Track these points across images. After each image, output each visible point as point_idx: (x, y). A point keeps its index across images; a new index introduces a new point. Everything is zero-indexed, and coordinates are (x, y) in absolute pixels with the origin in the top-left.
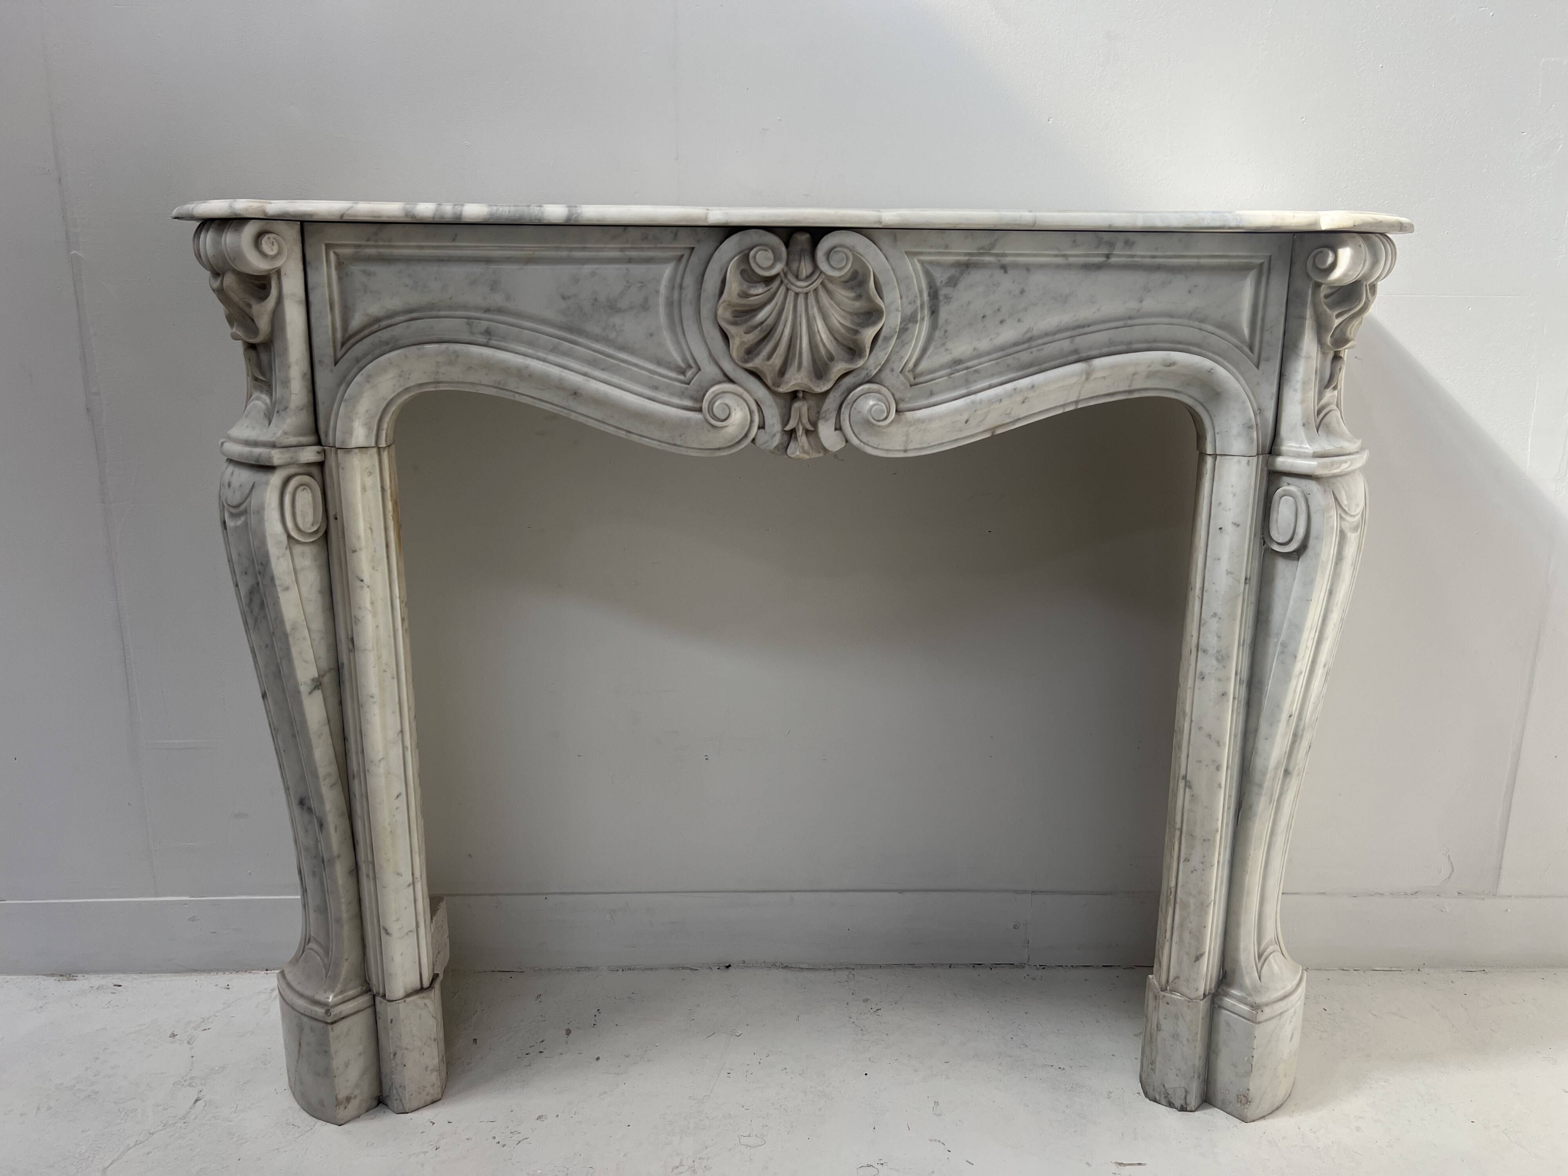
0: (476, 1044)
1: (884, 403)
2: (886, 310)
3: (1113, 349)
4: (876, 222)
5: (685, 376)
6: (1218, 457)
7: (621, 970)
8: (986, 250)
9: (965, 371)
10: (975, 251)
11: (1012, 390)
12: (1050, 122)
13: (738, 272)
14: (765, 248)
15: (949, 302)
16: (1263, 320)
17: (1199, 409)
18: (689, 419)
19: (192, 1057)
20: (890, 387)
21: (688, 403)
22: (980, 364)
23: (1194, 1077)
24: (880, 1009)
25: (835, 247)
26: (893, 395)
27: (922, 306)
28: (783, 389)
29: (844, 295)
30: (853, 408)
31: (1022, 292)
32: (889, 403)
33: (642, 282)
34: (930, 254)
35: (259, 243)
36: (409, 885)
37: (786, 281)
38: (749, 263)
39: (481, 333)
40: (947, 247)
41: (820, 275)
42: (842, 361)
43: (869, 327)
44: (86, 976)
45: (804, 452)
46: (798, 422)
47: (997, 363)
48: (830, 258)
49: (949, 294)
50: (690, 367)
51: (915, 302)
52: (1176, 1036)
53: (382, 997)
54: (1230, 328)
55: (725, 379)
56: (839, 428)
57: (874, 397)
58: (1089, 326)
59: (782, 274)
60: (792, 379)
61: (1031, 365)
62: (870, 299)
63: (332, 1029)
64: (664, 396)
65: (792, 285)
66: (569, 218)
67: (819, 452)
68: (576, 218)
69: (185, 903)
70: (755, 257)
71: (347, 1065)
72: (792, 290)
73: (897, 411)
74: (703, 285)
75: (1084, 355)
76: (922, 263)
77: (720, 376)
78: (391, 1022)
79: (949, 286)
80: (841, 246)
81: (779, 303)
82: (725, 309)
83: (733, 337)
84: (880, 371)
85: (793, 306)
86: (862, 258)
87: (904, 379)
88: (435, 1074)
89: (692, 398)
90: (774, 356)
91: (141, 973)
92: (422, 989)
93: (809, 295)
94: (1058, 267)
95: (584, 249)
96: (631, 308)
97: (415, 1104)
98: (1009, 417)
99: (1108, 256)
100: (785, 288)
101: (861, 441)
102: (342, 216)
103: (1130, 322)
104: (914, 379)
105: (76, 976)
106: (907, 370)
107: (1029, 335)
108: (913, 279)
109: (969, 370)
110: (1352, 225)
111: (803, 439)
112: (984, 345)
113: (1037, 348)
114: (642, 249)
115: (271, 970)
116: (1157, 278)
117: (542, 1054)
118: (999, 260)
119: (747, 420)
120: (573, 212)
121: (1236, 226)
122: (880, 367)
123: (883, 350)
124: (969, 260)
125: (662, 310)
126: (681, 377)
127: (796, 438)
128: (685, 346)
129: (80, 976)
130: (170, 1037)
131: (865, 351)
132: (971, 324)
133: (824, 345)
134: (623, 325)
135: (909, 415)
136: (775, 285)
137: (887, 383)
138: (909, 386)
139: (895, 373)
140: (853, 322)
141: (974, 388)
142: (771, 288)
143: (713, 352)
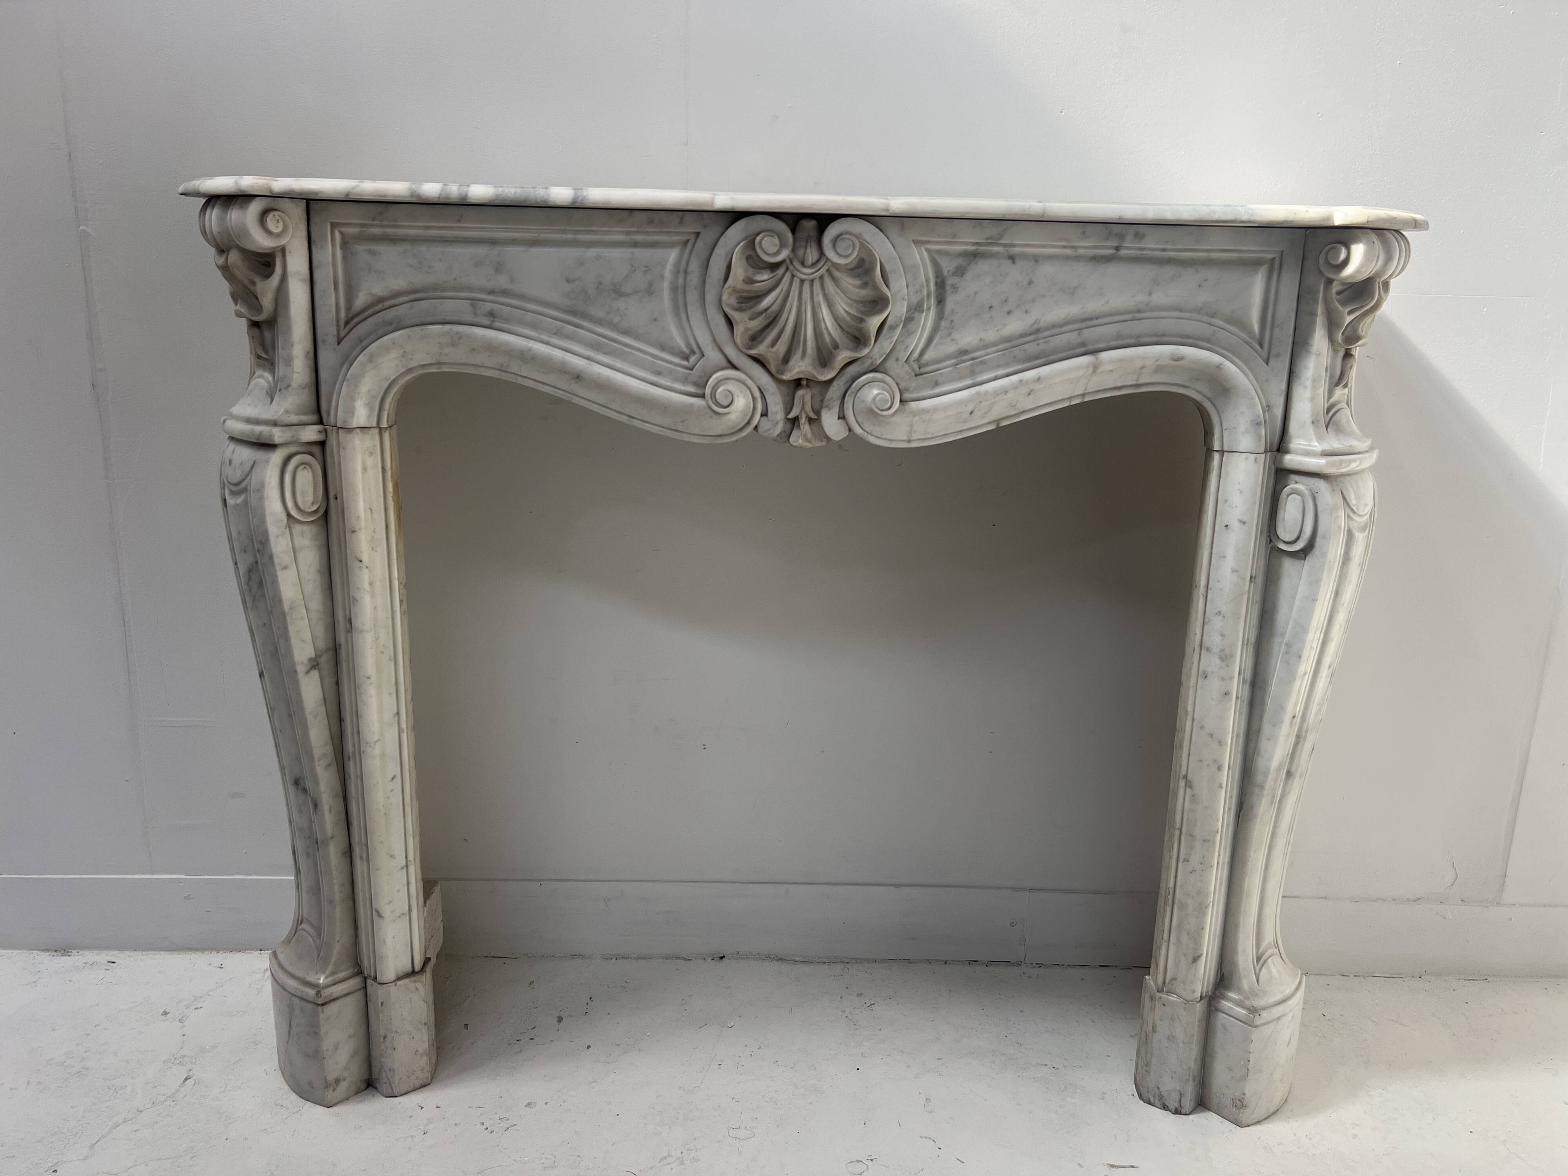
0: (467, 1029)
1: (888, 393)
2: (892, 298)
3: (1120, 342)
4: (883, 210)
5: (688, 362)
6: (1225, 453)
7: (614, 959)
8: (994, 240)
9: (971, 362)
10: (983, 241)
11: (1017, 381)
12: (1063, 114)
13: (744, 258)
14: (772, 234)
15: (956, 291)
16: (1273, 316)
17: (1207, 405)
18: (691, 405)
19: (183, 1035)
20: (894, 377)
21: (692, 389)
22: (986, 355)
23: (1188, 1080)
24: (874, 1004)
25: (841, 235)
26: (898, 384)
27: (929, 295)
28: (786, 376)
29: (850, 283)
30: (857, 397)
31: (1030, 283)
32: (893, 392)
33: (647, 267)
34: (937, 243)
35: (264, 220)
36: (402, 868)
37: (791, 268)
38: (754, 249)
39: (486, 315)
40: (954, 236)
41: (826, 262)
42: (846, 349)
43: (874, 316)
44: (81, 952)
45: (807, 440)
46: (801, 410)
47: (1003, 354)
48: (836, 245)
49: (956, 284)
50: (693, 352)
51: (921, 291)
52: (1171, 1038)
53: (373, 980)
54: (1240, 323)
55: (729, 365)
56: (842, 417)
57: (878, 386)
58: (1097, 319)
59: (788, 261)
60: (796, 367)
61: (1037, 357)
62: (876, 288)
63: (323, 1010)
64: (666, 381)
65: (797, 272)
66: (574, 201)
67: (822, 441)
68: (581, 200)
69: (180, 881)
70: (760, 243)
71: (336, 1048)
72: (798, 277)
73: (901, 401)
74: (708, 270)
75: (1091, 347)
76: (929, 251)
77: (724, 363)
78: (382, 1004)
79: (956, 276)
80: (848, 233)
81: (784, 290)
82: (730, 295)
83: (737, 323)
84: (885, 360)
85: (798, 293)
86: (869, 246)
87: (908, 369)
88: (425, 1058)
89: (695, 384)
90: (778, 343)
91: (135, 950)
92: (413, 973)
93: (815, 282)
94: (1067, 258)
95: (589, 232)
96: (636, 292)
97: (404, 1088)
98: (1015, 409)
99: (1117, 248)
100: (790, 275)
101: (865, 431)
102: (347, 194)
103: (1139, 315)
104: (919, 368)
105: (71, 952)
106: (913, 359)
107: (1035, 327)
108: (920, 269)
109: (975, 361)
110: (1366, 221)
111: (805, 427)
112: (990, 335)
113: (1044, 340)
114: (647, 233)
115: (265, 951)
116: (1168, 271)
117: (533, 1041)
118: (1007, 251)
119: (750, 407)
120: (579, 194)
121: (1248, 220)
122: (884, 356)
123: (888, 339)
124: (976, 249)
125: (666, 295)
126: (685, 363)
127: (799, 426)
128: (689, 332)
129: (74, 952)
130: (162, 1015)
131: (870, 339)
132: (977, 315)
133: (829, 333)
134: (627, 309)
135: (913, 405)
136: (781, 271)
137: (892, 373)
138: (914, 376)
139: (900, 363)
140: (858, 310)
141: (979, 379)
142: (776, 275)
143: (717, 338)
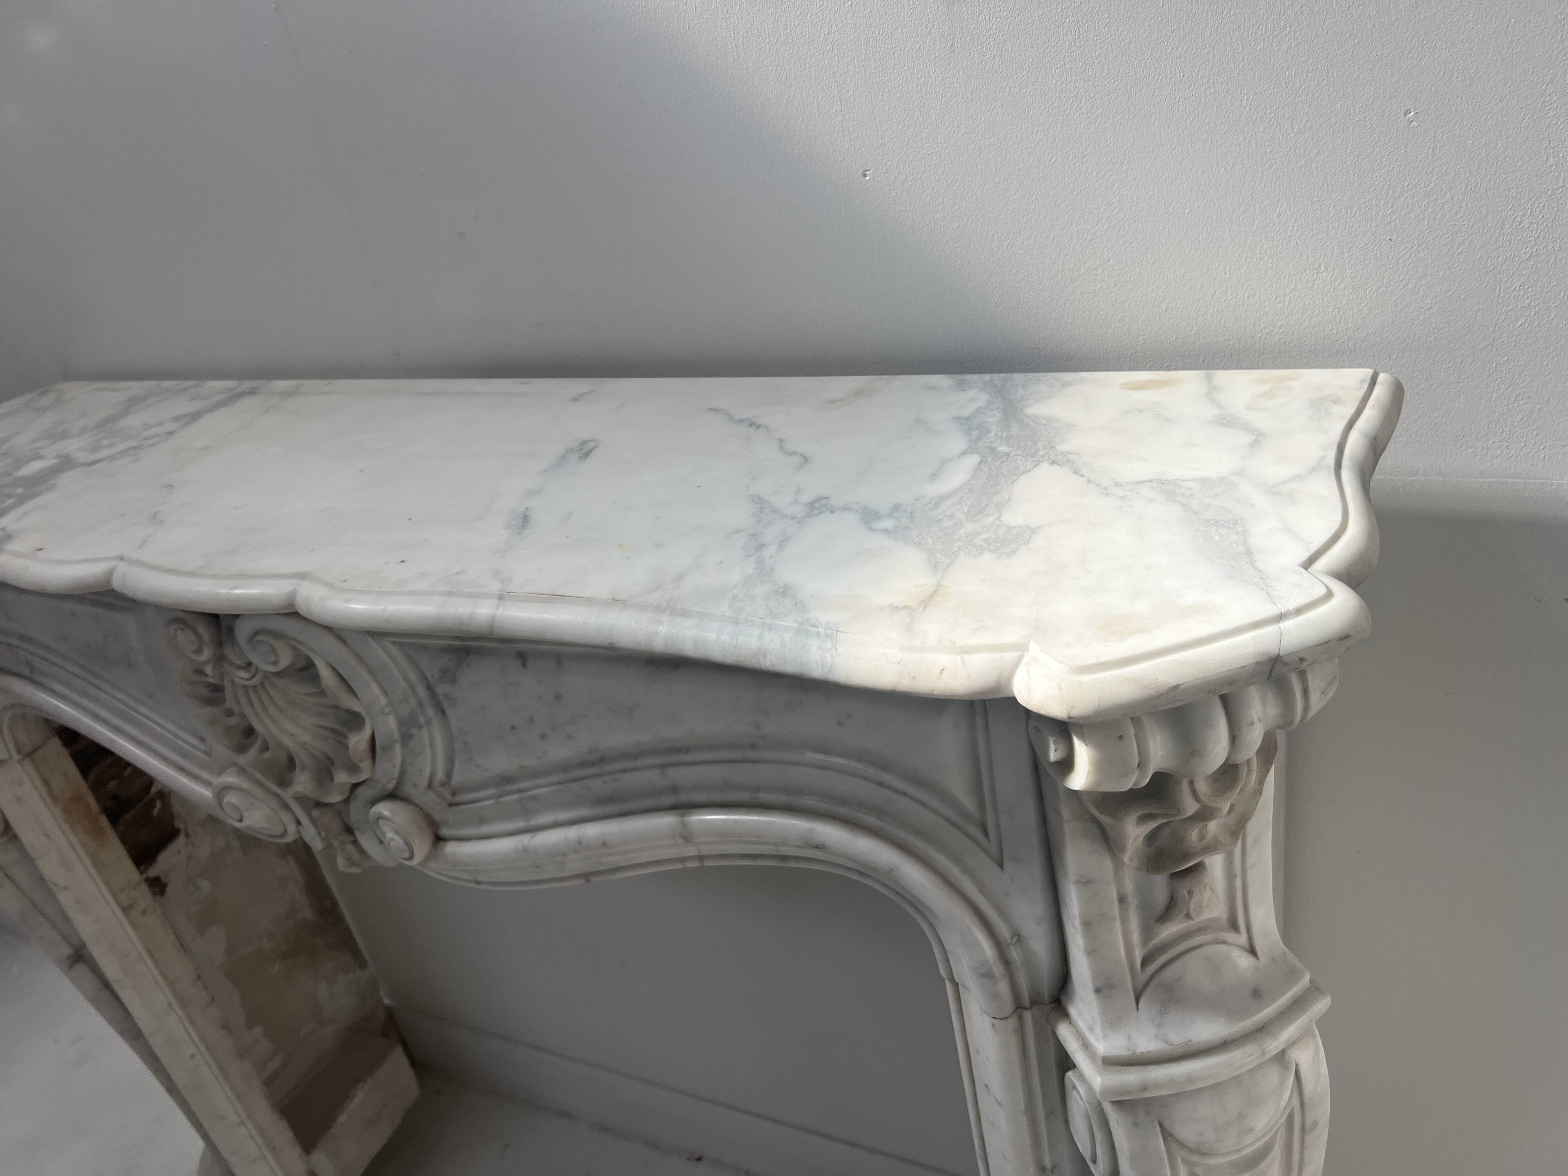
3: (729, 796)
4: (284, 608)
9: (517, 796)
12: (868, 178)
15: (455, 704)
16: (993, 790)
22: (536, 787)
25: (249, 637)
26: (428, 816)
27: (421, 702)
30: (379, 828)
31: (558, 697)
39: (25, 663)
41: (256, 667)
43: (355, 731)
47: (560, 791)
48: (256, 650)
51: (407, 700)
60: (296, 782)
61: (609, 799)
64: (193, 767)
65: (233, 676)
72: (238, 682)
73: (435, 840)
76: (397, 647)
79: (444, 683)
84: (399, 784)
85: (247, 700)
86: (301, 647)
87: (435, 797)
90: (271, 747)
93: (258, 690)
96: (120, 662)
104: (450, 796)
108: (392, 670)
109: (522, 795)
112: (529, 763)
118: (510, 647)
119: (276, 820)
122: (397, 781)
123: (388, 761)
124: (462, 644)
127: (336, 847)
132: (499, 736)
135: (449, 847)
137: (413, 798)
138: (447, 806)
139: (421, 788)
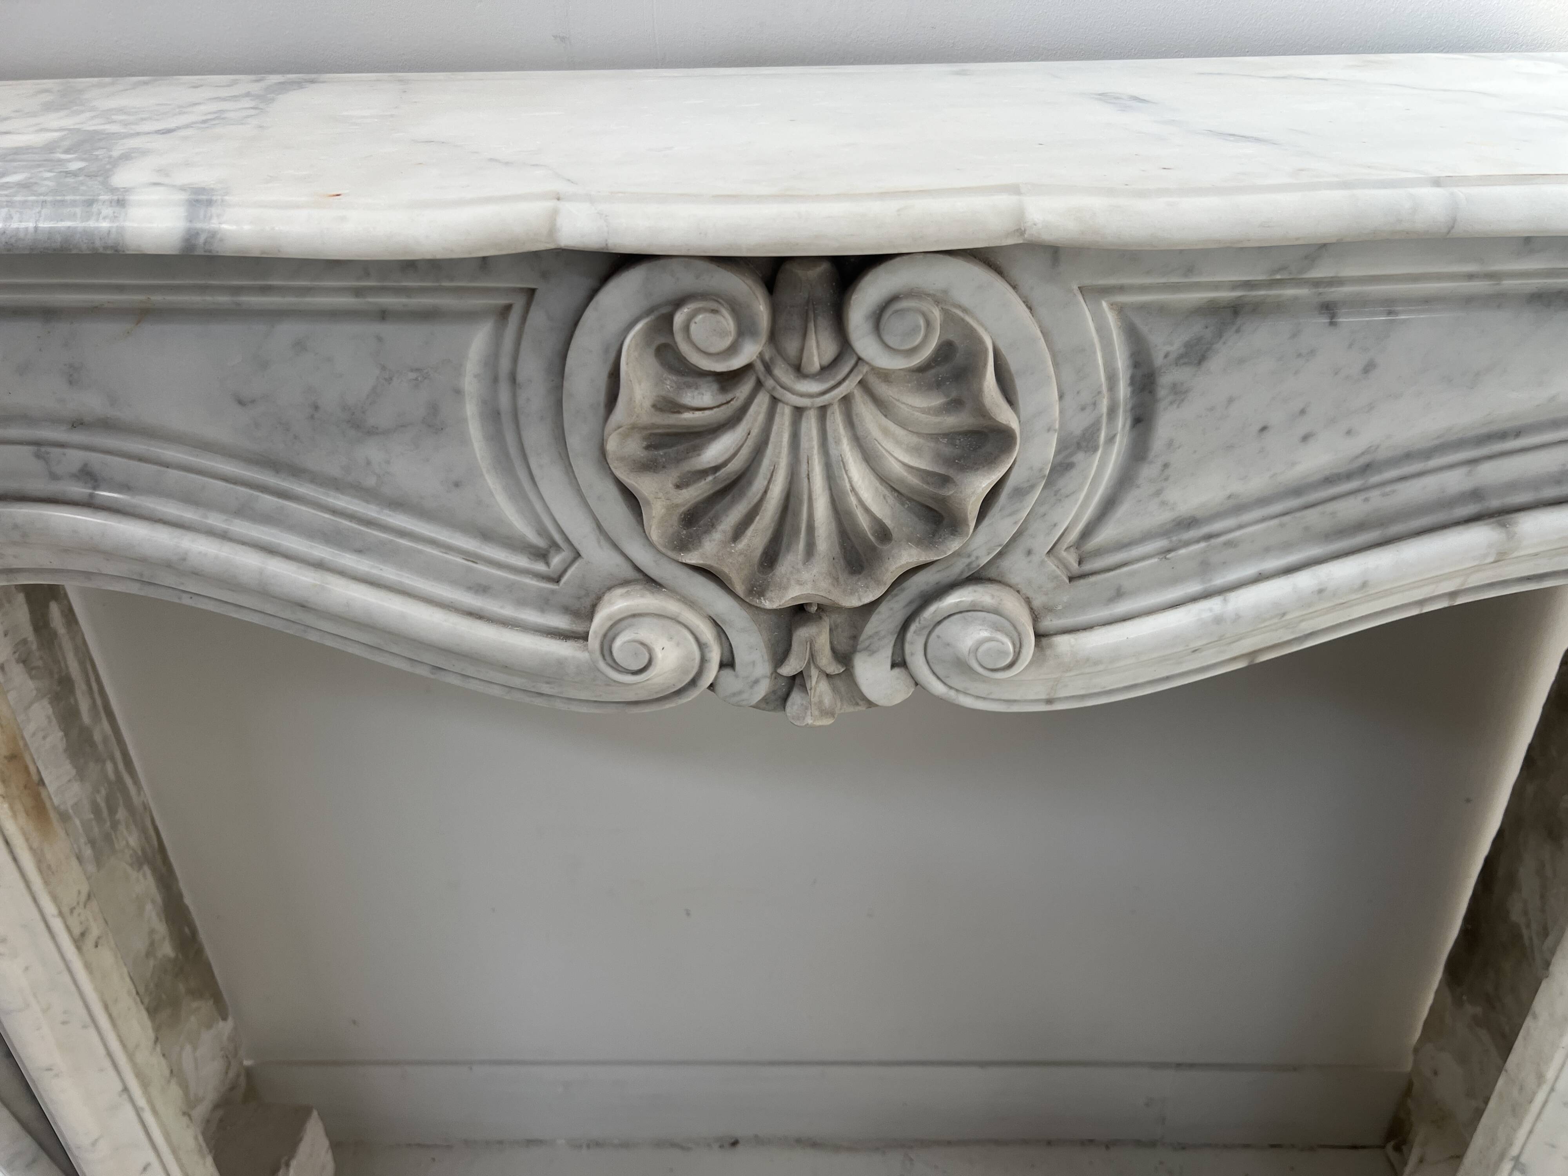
1: (1007, 635)
2: (1021, 430)
4: (1008, 235)
5: (548, 564)
8: (1290, 273)
9: (1203, 545)
10: (1256, 281)
11: (1313, 592)
13: (651, 351)
14: (714, 305)
15: (1183, 400)
18: (561, 663)
20: (1021, 587)
21: (560, 622)
22: (1240, 527)
25: (894, 299)
26: (1028, 601)
27: (1112, 411)
28: (771, 600)
29: (917, 405)
30: (934, 635)
31: (1369, 368)
32: (1019, 634)
33: (418, 370)
34: (1144, 289)
37: (770, 383)
38: (672, 339)
39: (74, 480)
40: (1190, 270)
41: (856, 364)
42: (909, 540)
43: (977, 469)
45: (826, 713)
46: (809, 663)
47: (1282, 525)
48: (882, 326)
49: (1182, 384)
50: (555, 548)
51: (1095, 404)
55: (637, 575)
56: (899, 662)
57: (985, 617)
58: (1518, 433)
59: (760, 367)
60: (793, 582)
61: (1360, 526)
62: (981, 411)
64: (502, 607)
65: (785, 392)
66: (190, 240)
67: (857, 704)
68: (205, 243)
70: (686, 328)
72: (787, 404)
73: (1036, 637)
74: (566, 384)
75: (1495, 503)
76: (1120, 310)
77: (627, 573)
79: (1185, 364)
80: (911, 294)
81: (755, 432)
82: (625, 436)
83: (648, 503)
84: (1000, 554)
85: (790, 436)
86: (968, 319)
87: (1054, 567)
89: (566, 610)
90: (750, 532)
93: (829, 413)
94: (1468, 301)
95: (265, 290)
96: (402, 427)
100: (767, 397)
101: (951, 688)
104: (1080, 563)
106: (1065, 547)
107: (1362, 461)
108: (1095, 352)
109: (1214, 541)
111: (820, 688)
112: (1253, 484)
113: (1383, 488)
114: (407, 291)
118: (1320, 294)
119: (694, 660)
120: (199, 229)
122: (1000, 548)
123: (1011, 515)
124: (1240, 297)
125: (475, 430)
126: (540, 567)
127: (804, 688)
128: (538, 507)
131: (965, 521)
132: (1230, 447)
133: (867, 510)
134: (388, 462)
135: (1063, 643)
136: (743, 391)
137: (1015, 578)
138: (1067, 581)
139: (1036, 558)
140: (939, 457)
141: (1219, 581)
142: (732, 400)
143: (604, 525)
